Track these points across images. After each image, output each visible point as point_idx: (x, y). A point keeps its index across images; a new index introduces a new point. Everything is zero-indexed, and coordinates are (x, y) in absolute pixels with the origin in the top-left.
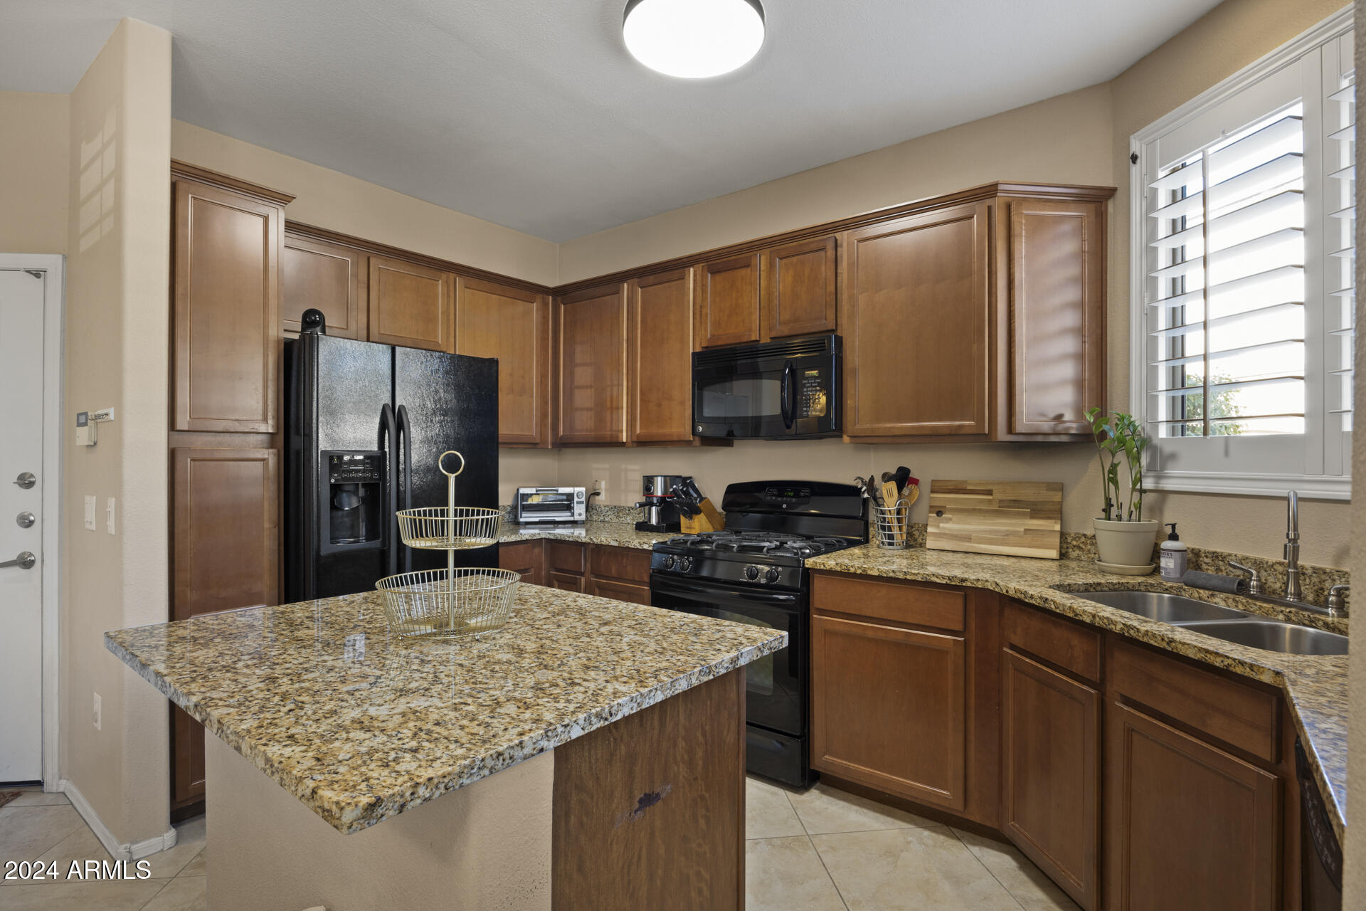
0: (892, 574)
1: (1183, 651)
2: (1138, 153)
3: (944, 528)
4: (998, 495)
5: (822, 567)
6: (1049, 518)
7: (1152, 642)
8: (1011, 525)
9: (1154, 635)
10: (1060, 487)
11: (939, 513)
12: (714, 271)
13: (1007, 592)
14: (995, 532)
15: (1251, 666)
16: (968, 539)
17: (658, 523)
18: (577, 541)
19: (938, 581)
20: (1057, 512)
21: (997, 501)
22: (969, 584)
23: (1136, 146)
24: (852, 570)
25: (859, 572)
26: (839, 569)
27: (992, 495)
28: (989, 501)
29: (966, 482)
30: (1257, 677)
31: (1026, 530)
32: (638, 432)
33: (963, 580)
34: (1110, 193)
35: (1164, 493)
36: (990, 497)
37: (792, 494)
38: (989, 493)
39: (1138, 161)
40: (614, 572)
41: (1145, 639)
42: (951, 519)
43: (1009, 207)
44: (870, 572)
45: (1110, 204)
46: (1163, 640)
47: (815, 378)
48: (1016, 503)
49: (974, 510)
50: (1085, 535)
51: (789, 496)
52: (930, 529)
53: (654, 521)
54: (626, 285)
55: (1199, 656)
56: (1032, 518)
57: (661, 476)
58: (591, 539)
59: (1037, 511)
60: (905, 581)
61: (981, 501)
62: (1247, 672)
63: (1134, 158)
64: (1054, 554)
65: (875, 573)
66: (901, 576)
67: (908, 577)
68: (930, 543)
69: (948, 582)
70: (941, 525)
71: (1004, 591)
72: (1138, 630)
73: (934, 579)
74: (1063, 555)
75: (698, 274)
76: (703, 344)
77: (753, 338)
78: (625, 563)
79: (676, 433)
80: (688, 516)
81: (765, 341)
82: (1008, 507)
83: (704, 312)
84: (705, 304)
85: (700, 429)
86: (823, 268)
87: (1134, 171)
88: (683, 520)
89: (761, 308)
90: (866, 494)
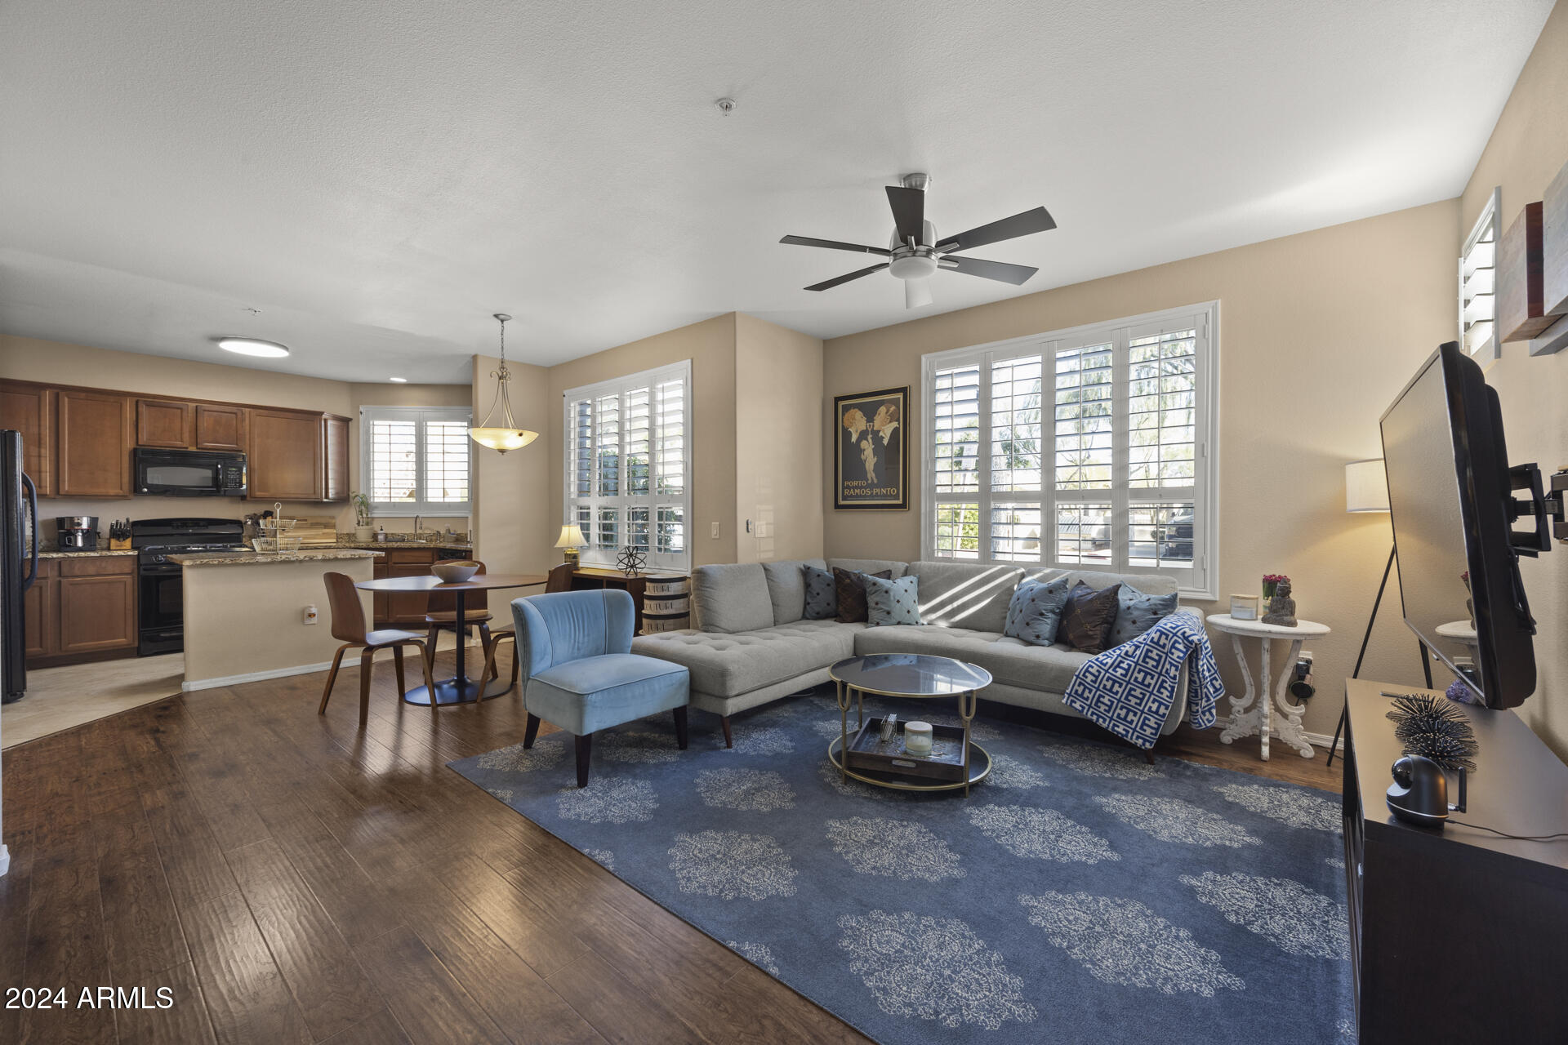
4: (309, 522)
6: (331, 528)
8: (314, 532)
10: (333, 518)
12: (149, 405)
14: (309, 535)
17: (84, 545)
18: (47, 558)
20: (333, 526)
21: (310, 524)
23: (361, 409)
31: (323, 533)
32: (66, 489)
34: (351, 420)
35: (373, 518)
36: (307, 522)
37: (193, 524)
38: (306, 520)
39: (363, 414)
40: (78, 572)
43: (326, 420)
45: (350, 423)
48: (317, 524)
49: (301, 527)
50: (344, 534)
53: (80, 544)
54: (47, 392)
56: (325, 529)
57: (87, 517)
58: (66, 555)
59: (326, 526)
61: (303, 524)
63: (361, 413)
64: (335, 540)
74: (337, 542)
75: (134, 403)
76: (140, 443)
77: (185, 446)
78: (104, 565)
79: (112, 492)
80: (121, 539)
81: (193, 449)
82: (315, 525)
83: (140, 425)
84: (139, 421)
85: (146, 490)
86: (235, 422)
87: (361, 417)
88: (113, 542)
89: (190, 432)
90: (249, 523)
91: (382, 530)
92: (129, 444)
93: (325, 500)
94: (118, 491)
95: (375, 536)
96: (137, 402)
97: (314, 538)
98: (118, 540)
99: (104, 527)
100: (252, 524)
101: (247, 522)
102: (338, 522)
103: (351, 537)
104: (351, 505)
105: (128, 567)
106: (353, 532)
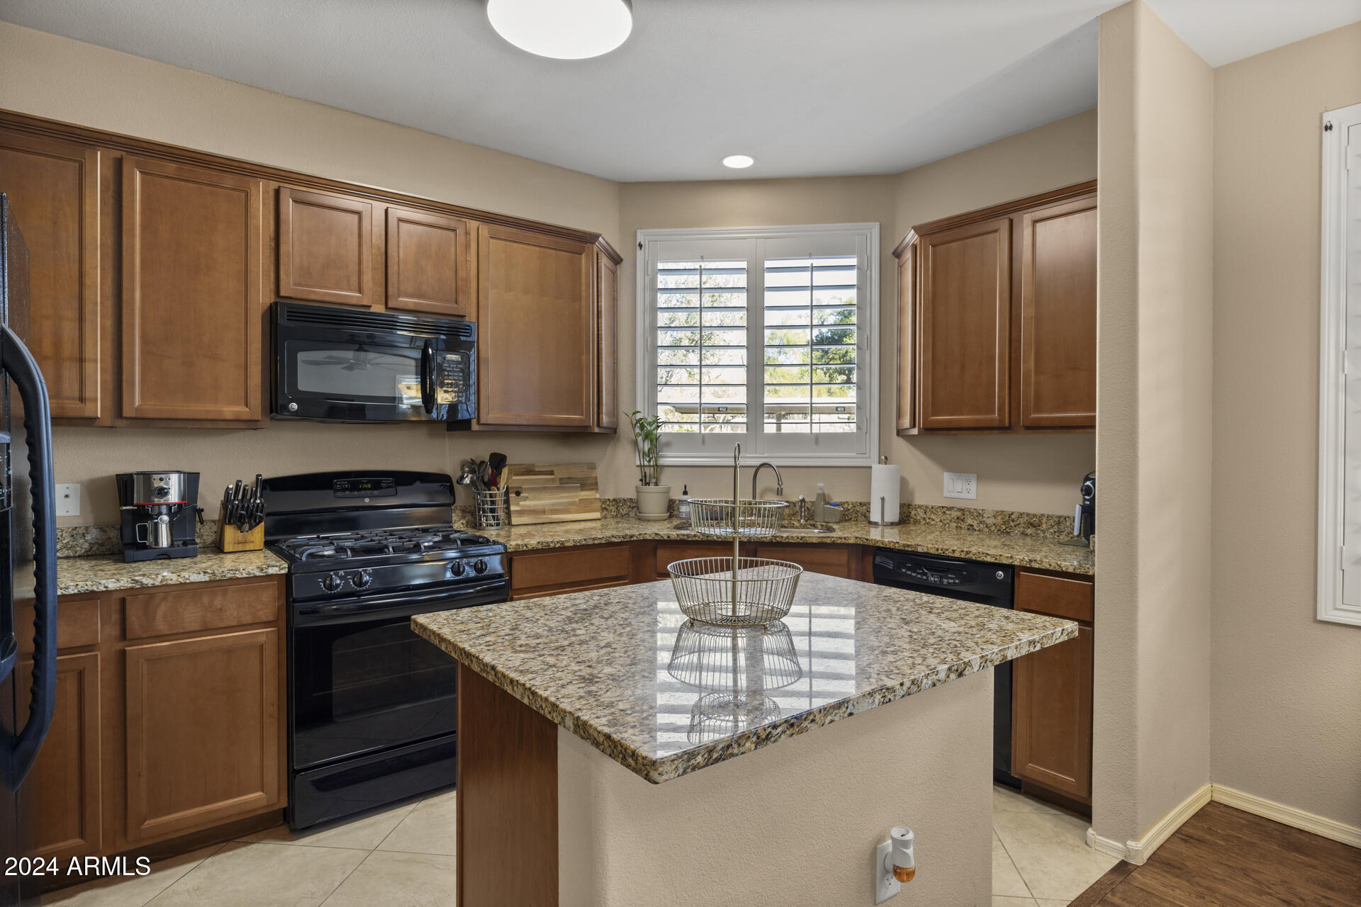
0: (584, 542)
1: (809, 541)
2: (642, 243)
3: (523, 505)
4: (558, 475)
5: (525, 548)
6: (592, 489)
7: (791, 541)
8: (566, 497)
9: (792, 537)
10: (593, 466)
11: (518, 494)
12: (298, 198)
13: (669, 537)
14: (558, 504)
15: (845, 538)
16: (544, 512)
17: (172, 545)
18: (93, 592)
19: (616, 540)
20: (593, 485)
21: (558, 480)
22: (635, 538)
23: (640, 239)
24: (552, 545)
25: (558, 545)
26: (540, 547)
27: (553, 474)
28: (553, 479)
29: (533, 465)
30: (847, 542)
31: (580, 500)
32: (137, 404)
33: (632, 536)
34: (624, 256)
35: (665, 465)
36: (553, 477)
37: (369, 486)
38: (552, 473)
39: (643, 248)
40: (161, 626)
41: (787, 540)
42: (527, 498)
43: (598, 255)
44: (566, 544)
45: (619, 267)
46: (798, 538)
47: (458, 363)
48: (570, 480)
49: (544, 488)
50: (609, 500)
51: (368, 489)
52: (513, 508)
53: (164, 541)
54: (99, 152)
55: (819, 540)
56: (582, 490)
57: (179, 472)
58: (137, 582)
59: (584, 484)
60: (594, 546)
61: (547, 480)
62: (843, 541)
63: (640, 246)
64: (598, 515)
65: (571, 544)
66: (591, 542)
67: (596, 542)
68: (515, 520)
69: (623, 539)
70: (521, 503)
71: (666, 538)
72: (782, 537)
73: (614, 540)
74: (601, 517)
75: (272, 193)
76: (283, 293)
77: (365, 303)
78: (218, 602)
79: (230, 410)
80: (246, 526)
81: (378, 308)
82: (566, 483)
83: (283, 248)
84: (282, 238)
85: (294, 406)
86: (453, 249)
87: (640, 253)
88: (230, 533)
89: (374, 269)
90: (467, 481)
91: (685, 493)
92: (262, 296)
93: (597, 430)
94: (238, 410)
95: (672, 508)
96: (277, 192)
97: (569, 512)
98: (240, 528)
99: (211, 499)
100: (472, 481)
101: (462, 478)
102: (600, 473)
103: (630, 508)
104: (618, 440)
105: (267, 604)
106: (634, 496)
